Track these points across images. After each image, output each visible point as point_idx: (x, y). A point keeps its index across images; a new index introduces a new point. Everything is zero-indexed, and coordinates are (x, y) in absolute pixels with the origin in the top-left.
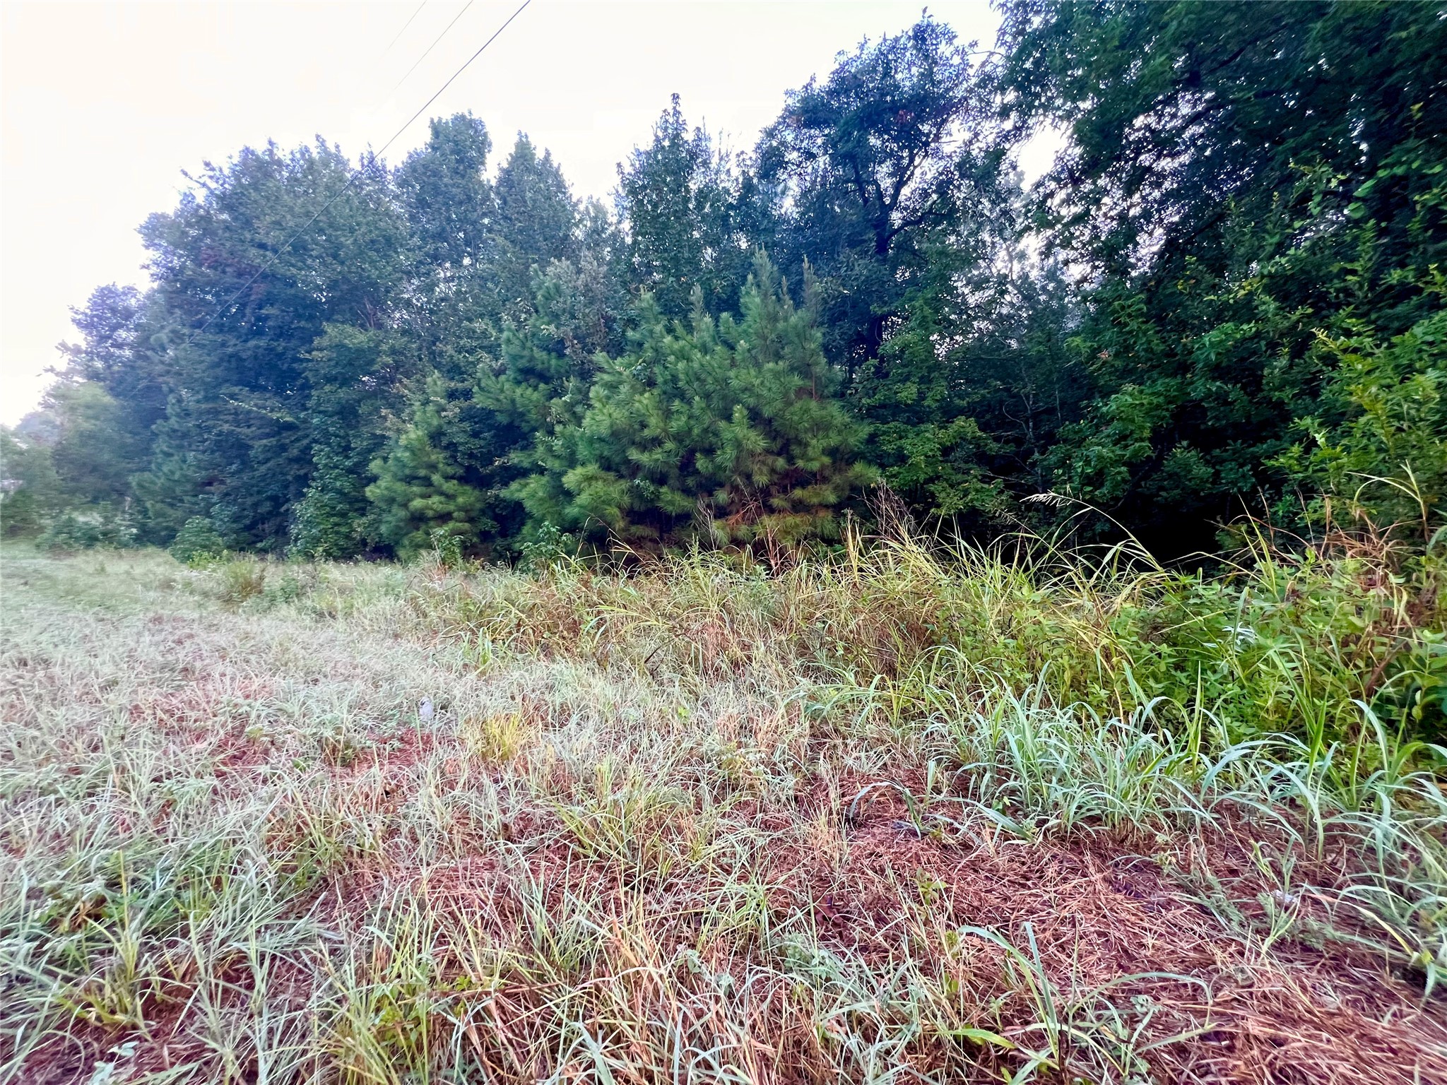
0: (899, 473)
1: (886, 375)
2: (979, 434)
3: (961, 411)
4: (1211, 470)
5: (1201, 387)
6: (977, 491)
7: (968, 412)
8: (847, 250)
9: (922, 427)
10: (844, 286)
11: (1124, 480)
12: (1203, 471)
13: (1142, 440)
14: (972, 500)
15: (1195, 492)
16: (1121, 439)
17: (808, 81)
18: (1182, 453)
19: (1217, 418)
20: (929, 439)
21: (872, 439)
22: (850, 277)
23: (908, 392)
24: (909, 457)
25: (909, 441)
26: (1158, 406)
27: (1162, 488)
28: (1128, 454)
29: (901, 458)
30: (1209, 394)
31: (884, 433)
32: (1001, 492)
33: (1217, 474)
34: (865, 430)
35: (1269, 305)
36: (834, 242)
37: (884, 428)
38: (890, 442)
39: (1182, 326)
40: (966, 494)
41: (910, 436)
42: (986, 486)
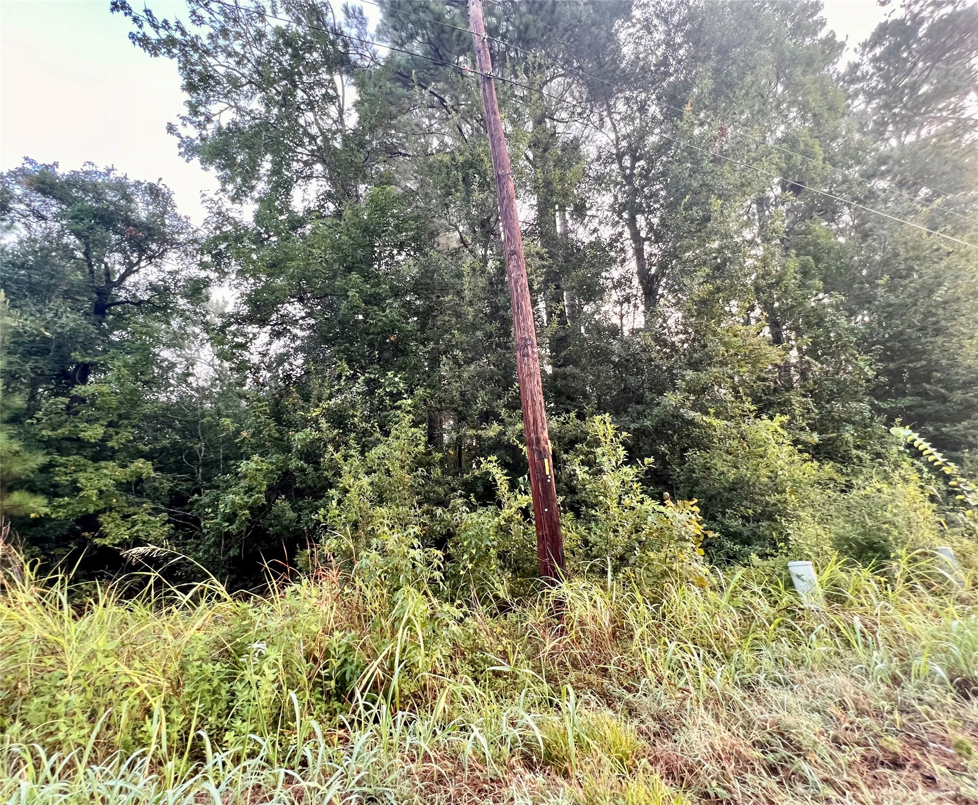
0: (69, 504)
1: (76, 413)
2: (153, 475)
3: (141, 454)
4: (295, 515)
5: (295, 463)
6: (144, 523)
7: (148, 457)
8: (59, 301)
9: (103, 464)
10: (47, 329)
11: (247, 519)
12: (291, 515)
13: (261, 493)
14: (137, 531)
15: (287, 528)
16: (249, 490)
17: (51, 163)
18: (282, 504)
19: (301, 483)
20: (106, 475)
21: (45, 469)
22: (55, 323)
23: (93, 433)
24: (81, 490)
25: (85, 475)
26: (272, 471)
27: (271, 525)
28: (251, 501)
29: (75, 489)
30: (297, 468)
31: (61, 465)
32: (164, 524)
33: (299, 516)
34: (41, 459)
35: (324, 424)
36: (50, 289)
37: (62, 460)
38: (66, 474)
39: (290, 424)
40: (134, 524)
41: (89, 470)
42: (153, 518)
